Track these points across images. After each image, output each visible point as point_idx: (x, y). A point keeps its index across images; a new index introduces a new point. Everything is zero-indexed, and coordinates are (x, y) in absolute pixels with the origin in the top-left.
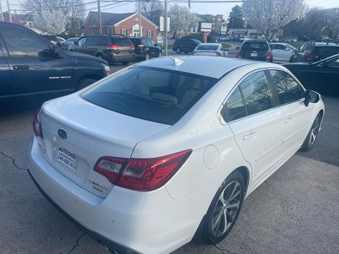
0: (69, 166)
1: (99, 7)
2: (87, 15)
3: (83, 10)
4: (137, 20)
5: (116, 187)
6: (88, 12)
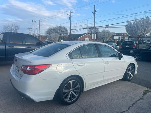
0: (17, 71)
1: (71, 32)
2: (68, 35)
4: (87, 36)
5: (25, 74)
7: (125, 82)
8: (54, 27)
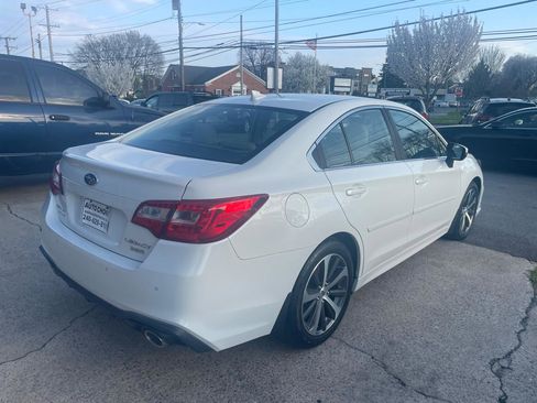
0: (99, 227)
1: (181, 59)
2: (165, 70)
3: (162, 63)
4: (238, 75)
5: (161, 241)
6: (168, 65)
7: (452, 243)
8: (106, 35)
